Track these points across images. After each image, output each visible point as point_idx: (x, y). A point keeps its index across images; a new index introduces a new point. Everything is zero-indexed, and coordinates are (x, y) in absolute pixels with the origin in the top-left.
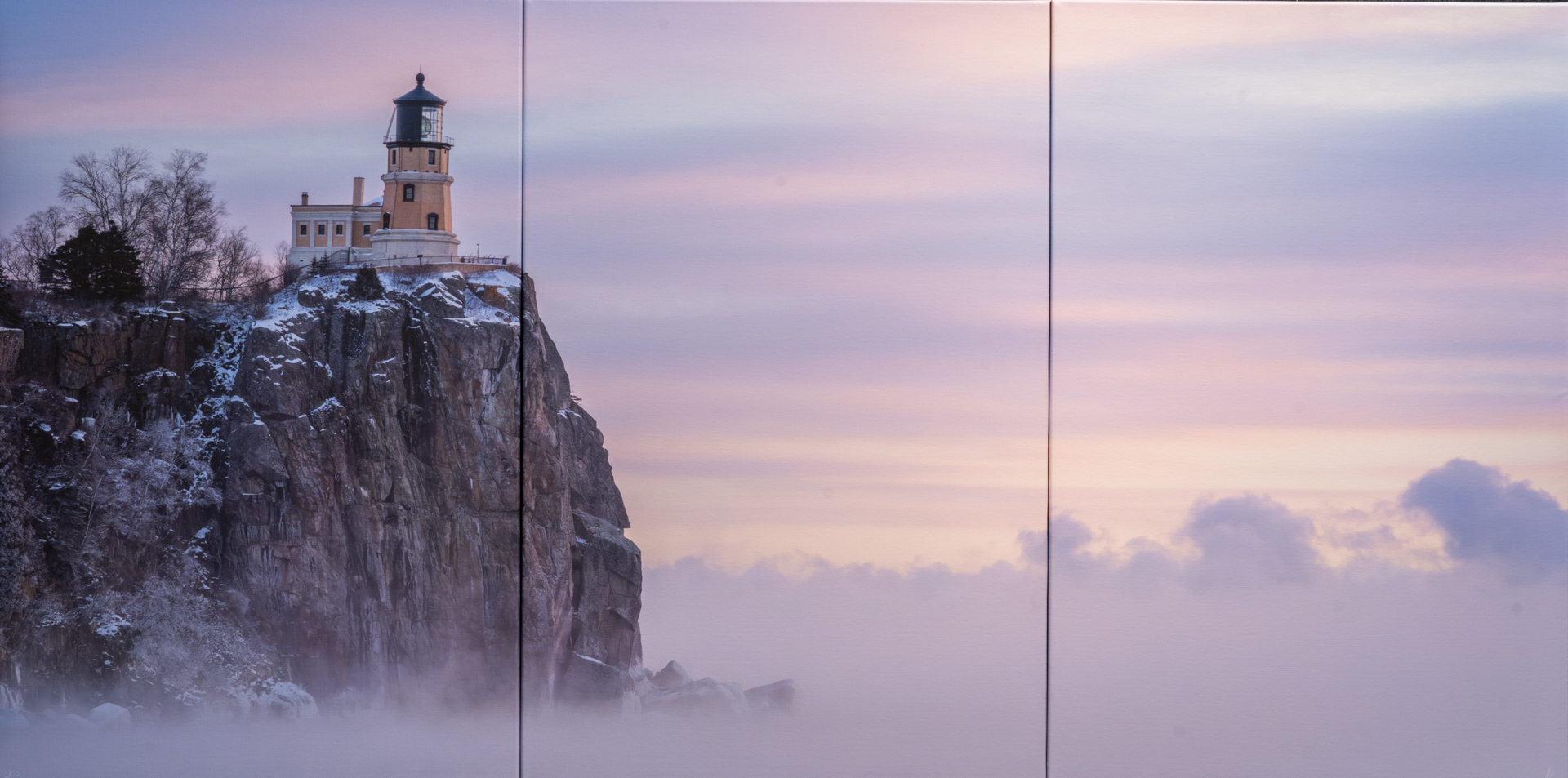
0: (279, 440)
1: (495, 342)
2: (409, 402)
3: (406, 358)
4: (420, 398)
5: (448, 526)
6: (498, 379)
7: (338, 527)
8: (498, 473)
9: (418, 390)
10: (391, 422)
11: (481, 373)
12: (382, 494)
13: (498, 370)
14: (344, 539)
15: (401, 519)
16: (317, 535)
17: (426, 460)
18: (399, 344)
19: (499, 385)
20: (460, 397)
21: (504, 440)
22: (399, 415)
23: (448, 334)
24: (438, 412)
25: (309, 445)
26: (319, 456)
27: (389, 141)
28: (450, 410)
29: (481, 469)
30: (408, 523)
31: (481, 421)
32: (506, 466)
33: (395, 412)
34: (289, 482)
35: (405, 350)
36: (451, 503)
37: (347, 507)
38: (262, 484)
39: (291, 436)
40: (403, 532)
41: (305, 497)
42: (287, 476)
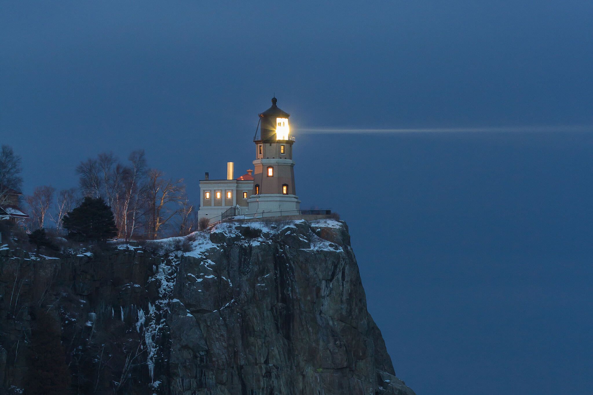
0: (202, 326)
1: (329, 263)
2: (278, 302)
3: (276, 274)
4: (284, 300)
5: (301, 378)
6: (331, 286)
7: (236, 379)
8: (331, 345)
9: (283, 294)
10: (267, 313)
11: (321, 283)
12: (262, 359)
13: (331, 280)
14: (240, 386)
15: (273, 375)
16: (224, 384)
17: (288, 337)
18: (271, 266)
19: (331, 290)
20: (309, 298)
21: (333, 324)
22: (272, 310)
23: (301, 259)
24: (295, 307)
25: (219, 329)
26: (225, 336)
27: (256, 140)
28: (302, 306)
29: (321, 343)
30: (278, 377)
31: (321, 312)
32: (335, 341)
33: (270, 308)
34: (207, 351)
35: (276, 269)
36: (302, 364)
37: (242, 367)
38: (192, 353)
39: (209, 324)
40: (275, 382)
41: (217, 361)
42: (207, 348)
